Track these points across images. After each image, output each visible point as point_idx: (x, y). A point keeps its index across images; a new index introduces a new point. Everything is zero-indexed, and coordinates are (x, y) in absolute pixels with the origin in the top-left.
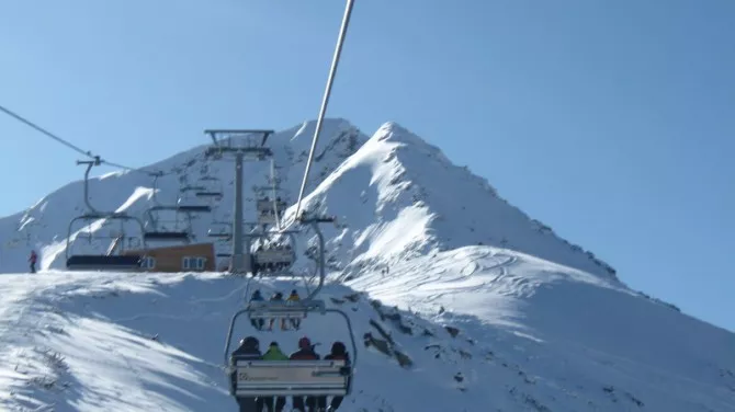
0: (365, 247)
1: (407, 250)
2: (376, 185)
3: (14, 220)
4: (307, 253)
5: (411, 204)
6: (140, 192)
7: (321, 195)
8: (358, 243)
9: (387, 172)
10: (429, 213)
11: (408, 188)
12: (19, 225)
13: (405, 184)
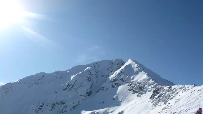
0: (133, 79)
1: (144, 79)
2: (133, 68)
3: (66, 71)
4: (120, 79)
5: (141, 72)
6: (88, 68)
7: (122, 69)
8: (132, 78)
9: (135, 66)
10: (146, 73)
11: (140, 69)
12: (67, 72)
13: (139, 68)
